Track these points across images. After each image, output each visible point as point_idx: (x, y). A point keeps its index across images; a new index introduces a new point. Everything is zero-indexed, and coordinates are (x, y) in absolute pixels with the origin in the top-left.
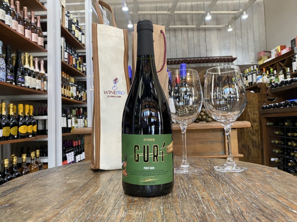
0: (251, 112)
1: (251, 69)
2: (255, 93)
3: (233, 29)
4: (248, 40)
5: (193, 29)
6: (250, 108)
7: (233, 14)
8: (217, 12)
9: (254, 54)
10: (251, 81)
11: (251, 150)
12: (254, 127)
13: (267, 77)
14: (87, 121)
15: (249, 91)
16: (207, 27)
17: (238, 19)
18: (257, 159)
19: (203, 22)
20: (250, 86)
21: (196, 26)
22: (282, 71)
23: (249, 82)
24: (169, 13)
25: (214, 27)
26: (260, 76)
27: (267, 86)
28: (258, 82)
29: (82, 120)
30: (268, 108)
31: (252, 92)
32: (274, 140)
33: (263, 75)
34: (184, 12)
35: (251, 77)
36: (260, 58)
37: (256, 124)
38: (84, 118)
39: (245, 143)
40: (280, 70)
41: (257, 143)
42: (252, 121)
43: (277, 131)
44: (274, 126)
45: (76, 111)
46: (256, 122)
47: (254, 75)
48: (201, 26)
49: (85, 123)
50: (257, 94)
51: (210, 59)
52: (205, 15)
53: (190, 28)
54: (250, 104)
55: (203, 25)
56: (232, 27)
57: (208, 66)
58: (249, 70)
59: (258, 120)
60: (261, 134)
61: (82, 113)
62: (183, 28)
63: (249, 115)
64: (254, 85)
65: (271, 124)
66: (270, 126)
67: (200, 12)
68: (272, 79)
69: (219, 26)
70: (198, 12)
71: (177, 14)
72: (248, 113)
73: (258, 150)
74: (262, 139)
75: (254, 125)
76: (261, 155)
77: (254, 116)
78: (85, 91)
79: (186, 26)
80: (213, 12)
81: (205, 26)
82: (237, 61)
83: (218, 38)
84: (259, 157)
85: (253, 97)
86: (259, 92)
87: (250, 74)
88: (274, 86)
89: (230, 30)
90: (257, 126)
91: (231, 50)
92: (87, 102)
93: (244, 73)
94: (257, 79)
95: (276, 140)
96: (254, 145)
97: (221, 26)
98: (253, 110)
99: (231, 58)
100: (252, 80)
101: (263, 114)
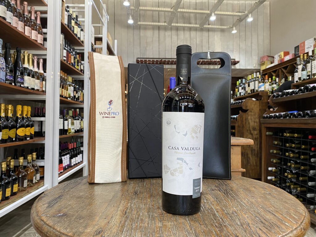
0: (252, 119)
1: (254, 76)
2: (257, 101)
3: (237, 31)
4: (252, 43)
5: (196, 29)
6: (251, 116)
7: (238, 16)
8: (222, 13)
9: (257, 58)
10: (253, 88)
11: (249, 158)
12: (254, 135)
13: (269, 85)
14: (83, 123)
15: (251, 99)
16: (211, 28)
17: (242, 22)
18: (256, 167)
19: (206, 22)
20: (251, 93)
21: (200, 25)
22: (284, 79)
23: (251, 89)
24: (172, 10)
25: (218, 28)
26: (262, 84)
27: (269, 94)
28: (260, 90)
29: (78, 122)
30: (268, 117)
31: (254, 99)
32: (272, 150)
33: (266, 83)
34: (188, 11)
35: (253, 84)
36: (263, 62)
37: (256, 132)
38: (80, 119)
39: (244, 151)
40: (283, 78)
41: (256, 152)
42: (252, 129)
43: (276, 140)
44: (274, 136)
45: (73, 111)
46: (256, 130)
47: (257, 82)
48: (205, 26)
49: (81, 125)
50: (258, 102)
51: (212, 61)
52: (210, 15)
53: (193, 27)
54: (251, 112)
55: (206, 25)
56: (236, 29)
57: (210, 68)
58: (251, 77)
59: (258, 128)
60: (261, 143)
61: (78, 114)
62: (186, 27)
63: (249, 123)
64: (255, 92)
65: (271, 133)
66: (269, 136)
67: (204, 12)
68: (274, 86)
69: (223, 27)
70: (202, 11)
71: (180, 12)
72: (248, 120)
73: (256, 158)
74: (261, 148)
75: (254, 132)
76: (259, 164)
77: (254, 124)
78: (82, 91)
79: (189, 25)
80: (218, 13)
81: (209, 26)
82: (240, 65)
83: (221, 39)
84: (256, 166)
85: (255, 105)
86: (261, 99)
87: (253, 81)
88: (276, 96)
89: (234, 32)
90: (257, 134)
91: (234, 52)
92: (83, 103)
93: (247, 80)
94: (259, 87)
95: (275, 150)
96: (253, 154)
97: (226, 27)
98: (254, 118)
99: (234, 62)
100: (255, 87)
101: (263, 123)
